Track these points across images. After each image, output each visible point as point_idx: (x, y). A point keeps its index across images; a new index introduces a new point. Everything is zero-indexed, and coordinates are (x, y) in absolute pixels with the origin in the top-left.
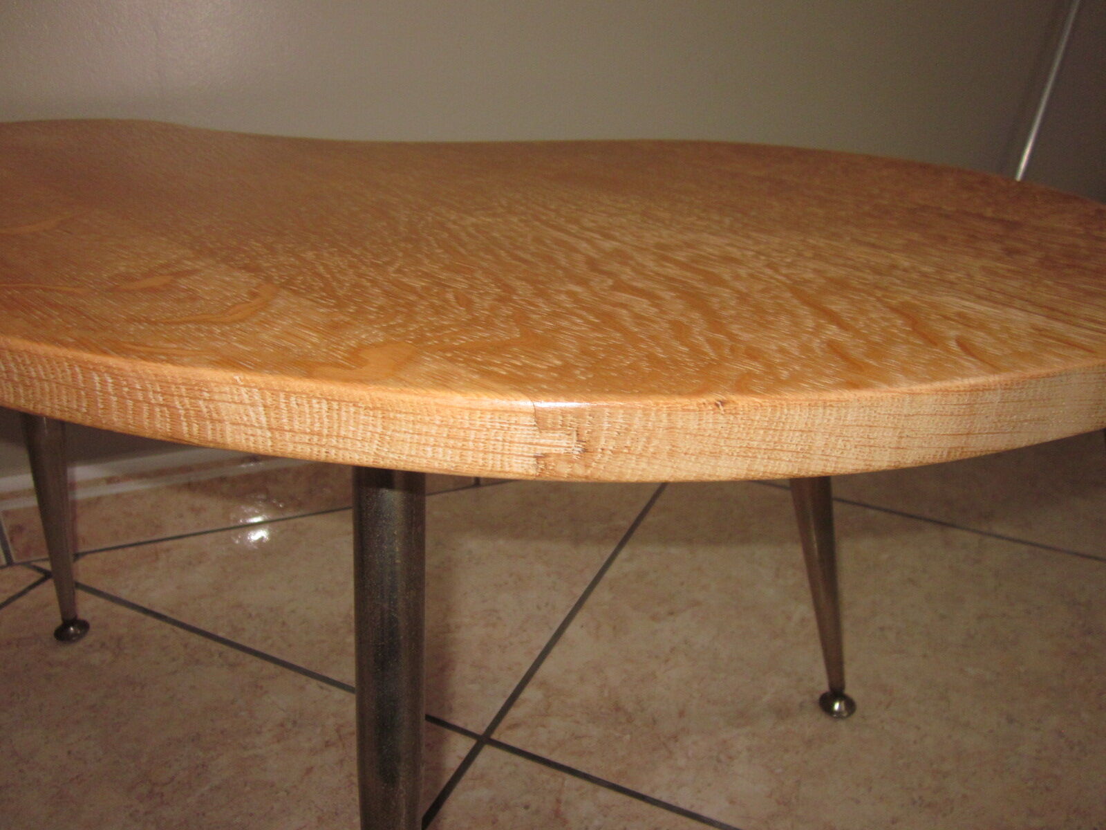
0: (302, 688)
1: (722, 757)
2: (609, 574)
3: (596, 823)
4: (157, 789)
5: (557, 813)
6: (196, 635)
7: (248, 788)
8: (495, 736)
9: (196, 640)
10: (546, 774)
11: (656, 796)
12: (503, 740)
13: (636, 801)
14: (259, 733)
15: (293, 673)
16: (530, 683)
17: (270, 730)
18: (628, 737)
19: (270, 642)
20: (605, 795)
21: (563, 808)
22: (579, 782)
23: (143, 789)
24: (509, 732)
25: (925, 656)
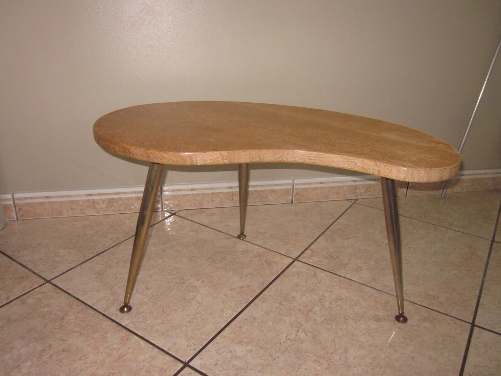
0: (247, 245)
1: (359, 269)
2: (331, 228)
3: (325, 278)
4: (214, 261)
5: (315, 275)
7: (236, 263)
8: (298, 259)
9: (217, 232)
10: (312, 268)
11: (341, 275)
12: (301, 260)
13: (335, 275)
14: (237, 252)
16: (308, 249)
17: (240, 252)
18: (334, 263)
20: (327, 273)
21: (316, 274)
22: (321, 270)
23: (211, 260)
24: (302, 259)
25: (421, 255)
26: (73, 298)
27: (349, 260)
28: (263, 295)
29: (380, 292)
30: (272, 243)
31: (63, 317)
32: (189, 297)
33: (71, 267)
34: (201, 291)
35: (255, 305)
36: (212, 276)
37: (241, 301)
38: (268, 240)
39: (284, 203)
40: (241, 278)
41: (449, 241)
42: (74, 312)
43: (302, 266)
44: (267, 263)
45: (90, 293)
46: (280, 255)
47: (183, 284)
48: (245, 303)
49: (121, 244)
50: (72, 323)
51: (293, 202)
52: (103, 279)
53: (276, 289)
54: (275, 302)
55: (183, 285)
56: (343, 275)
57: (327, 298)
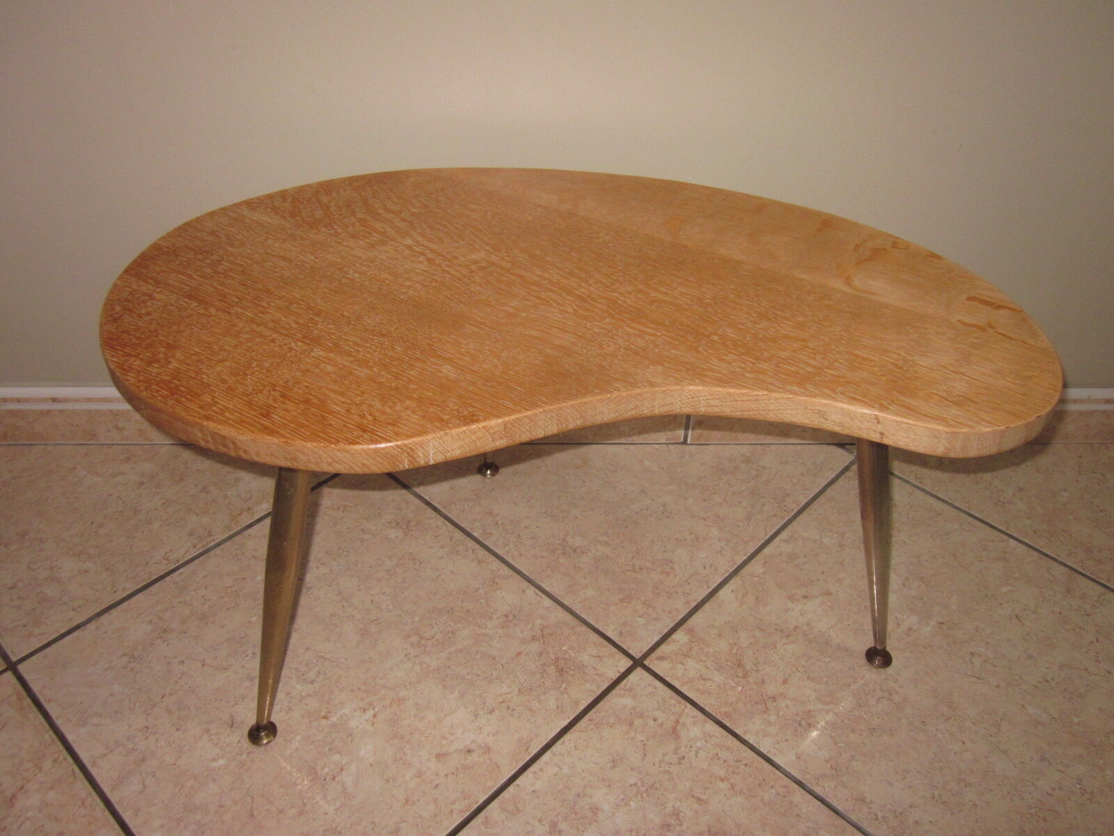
0: (524, 591)
1: (803, 723)
2: (766, 551)
3: (699, 744)
4: (423, 642)
5: (674, 729)
6: (459, 531)
7: (478, 656)
8: (646, 662)
9: (458, 534)
10: (674, 699)
11: (746, 738)
12: (651, 666)
13: (731, 737)
14: (491, 618)
15: (519, 577)
16: (682, 627)
17: (498, 618)
18: (740, 688)
19: (507, 548)
20: (711, 727)
21: (679, 727)
22: (696, 712)
23: (415, 639)
24: (657, 662)
25: (998, 687)
26: (51, 732)
27: (785, 682)
28: (518, 785)
29: (840, 821)
30: (590, 593)
31: (14, 797)
32: (326, 770)
33: (75, 623)
34: (362, 753)
35: (486, 822)
36: (404, 699)
37: (453, 803)
38: (585, 578)
39: (664, 441)
40: (476, 716)
41: (1097, 641)
42: (41, 783)
43: (650, 689)
44: (557, 667)
45: (95, 720)
46: (601, 640)
47: (324, 717)
48: (462, 811)
49: (212, 552)
50: (28, 819)
51: (688, 442)
52: (137, 672)
53: (556, 770)
54: (540, 821)
55: (324, 722)
56: (751, 739)
57: (684, 827)
